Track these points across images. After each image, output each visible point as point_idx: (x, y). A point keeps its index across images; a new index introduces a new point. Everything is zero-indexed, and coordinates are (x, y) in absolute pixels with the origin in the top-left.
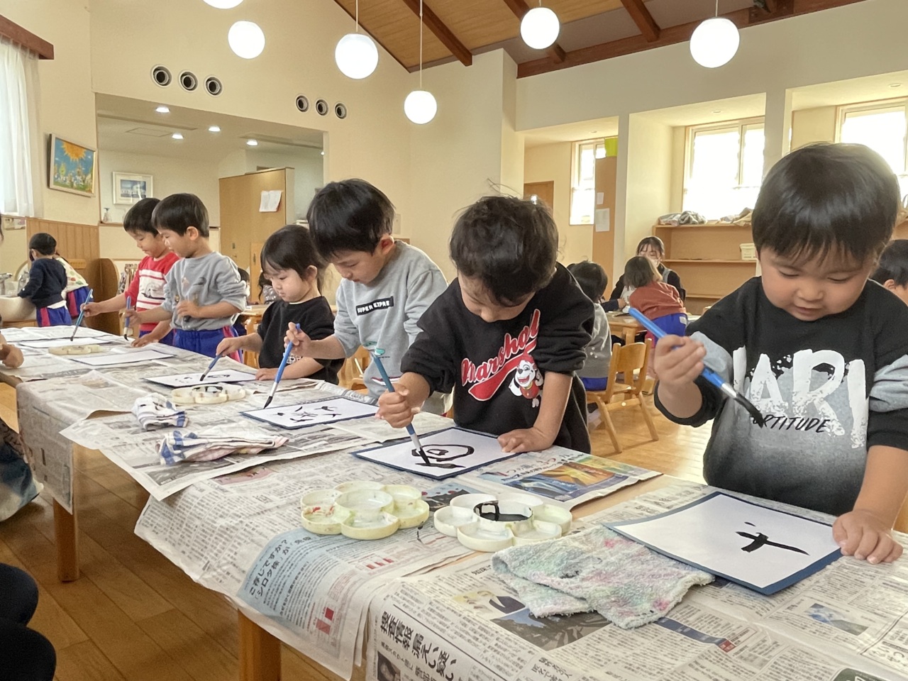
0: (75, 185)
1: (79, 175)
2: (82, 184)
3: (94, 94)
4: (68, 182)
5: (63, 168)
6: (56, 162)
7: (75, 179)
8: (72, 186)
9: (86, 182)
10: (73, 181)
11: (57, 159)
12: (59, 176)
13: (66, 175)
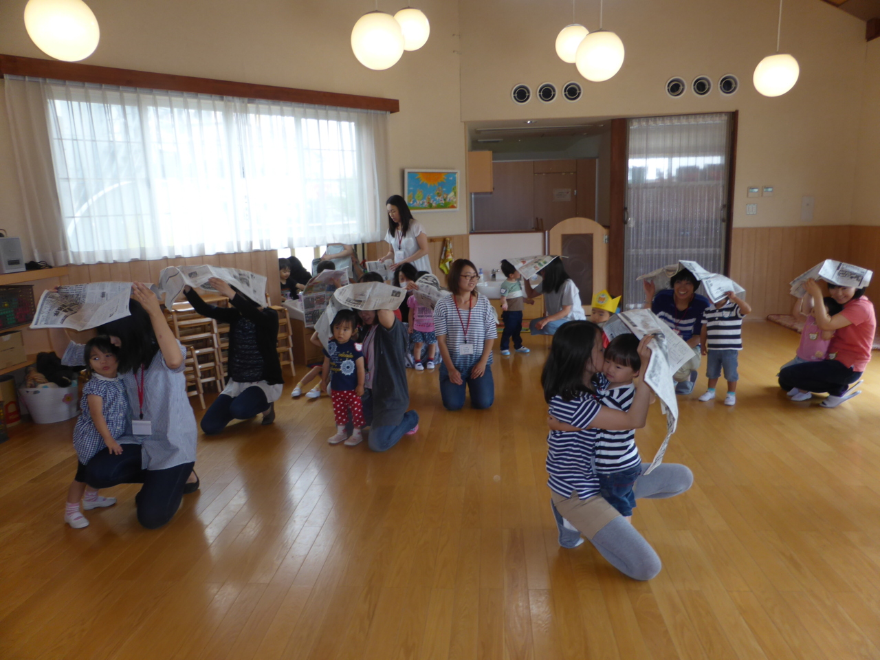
0: (434, 205)
1: (439, 196)
2: (443, 202)
3: (463, 124)
4: (426, 204)
5: (419, 195)
6: (409, 191)
7: (435, 200)
8: (430, 206)
9: (448, 200)
10: (431, 202)
11: (411, 188)
12: (415, 201)
13: (424, 198)
